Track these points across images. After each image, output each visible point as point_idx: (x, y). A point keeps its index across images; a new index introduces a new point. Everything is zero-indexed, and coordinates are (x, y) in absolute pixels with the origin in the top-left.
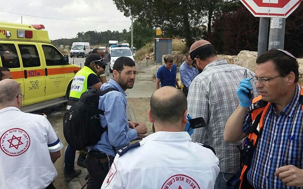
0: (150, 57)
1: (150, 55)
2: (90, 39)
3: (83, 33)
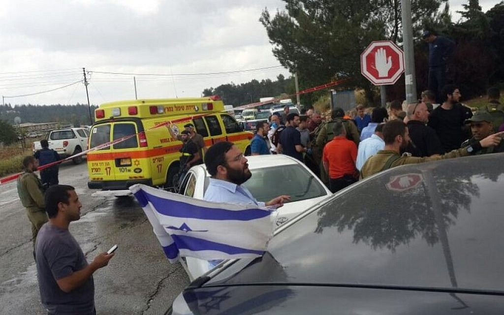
0: (327, 117)
1: (326, 113)
3: (212, 88)
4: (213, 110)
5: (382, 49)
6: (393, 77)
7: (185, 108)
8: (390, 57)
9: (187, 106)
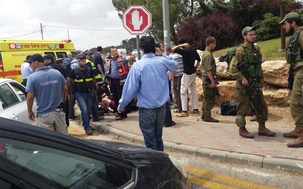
2: (133, 46)
3: (127, 40)
4: (64, 49)
5: (136, 10)
6: (143, 30)
7: (40, 46)
8: (142, 17)
9: (42, 45)
